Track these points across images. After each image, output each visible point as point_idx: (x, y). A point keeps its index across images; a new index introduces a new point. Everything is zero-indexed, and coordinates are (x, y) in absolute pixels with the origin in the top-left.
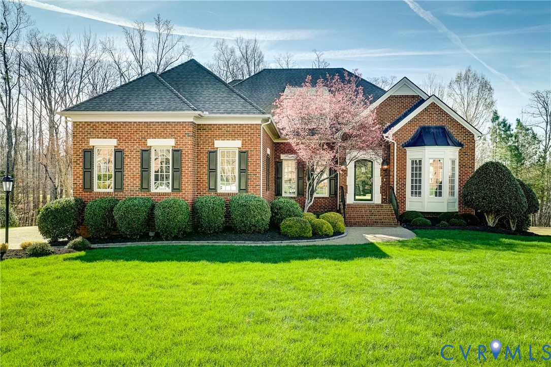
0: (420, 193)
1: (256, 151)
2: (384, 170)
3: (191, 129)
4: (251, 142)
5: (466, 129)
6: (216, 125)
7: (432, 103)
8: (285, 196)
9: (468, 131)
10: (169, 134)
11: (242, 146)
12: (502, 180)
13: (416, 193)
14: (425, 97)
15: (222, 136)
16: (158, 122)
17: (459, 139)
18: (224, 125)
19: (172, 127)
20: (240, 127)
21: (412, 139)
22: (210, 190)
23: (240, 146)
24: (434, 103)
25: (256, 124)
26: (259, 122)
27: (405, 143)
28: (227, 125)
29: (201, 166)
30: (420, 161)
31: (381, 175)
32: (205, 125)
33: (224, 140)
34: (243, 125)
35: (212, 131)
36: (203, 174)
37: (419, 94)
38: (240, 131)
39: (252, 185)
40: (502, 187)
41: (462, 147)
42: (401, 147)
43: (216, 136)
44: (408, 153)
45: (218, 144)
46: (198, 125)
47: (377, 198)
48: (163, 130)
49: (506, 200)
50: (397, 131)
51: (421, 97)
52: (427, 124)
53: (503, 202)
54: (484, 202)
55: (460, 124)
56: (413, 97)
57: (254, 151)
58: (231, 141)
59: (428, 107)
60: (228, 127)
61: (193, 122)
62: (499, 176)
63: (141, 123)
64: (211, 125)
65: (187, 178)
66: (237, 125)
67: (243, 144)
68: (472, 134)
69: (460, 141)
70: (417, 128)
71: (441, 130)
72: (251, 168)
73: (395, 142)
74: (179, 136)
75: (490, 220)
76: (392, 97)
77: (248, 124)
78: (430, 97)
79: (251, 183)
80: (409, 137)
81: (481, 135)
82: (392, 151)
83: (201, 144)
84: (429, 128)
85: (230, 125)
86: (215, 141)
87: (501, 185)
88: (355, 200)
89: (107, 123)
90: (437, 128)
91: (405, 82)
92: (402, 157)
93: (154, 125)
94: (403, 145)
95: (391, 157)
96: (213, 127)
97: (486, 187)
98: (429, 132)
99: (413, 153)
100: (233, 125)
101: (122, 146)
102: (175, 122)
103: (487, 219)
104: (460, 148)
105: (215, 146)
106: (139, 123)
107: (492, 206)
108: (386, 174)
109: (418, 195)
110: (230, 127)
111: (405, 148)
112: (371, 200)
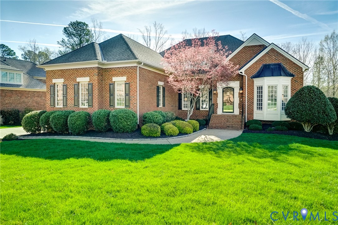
0: (262, 108)
1: (134, 82)
2: (241, 94)
3: (97, 71)
4: (131, 77)
5: (296, 64)
6: (113, 68)
7: (271, 49)
8: (184, 110)
9: (298, 65)
10: (87, 74)
11: (127, 80)
12: (312, 99)
13: (259, 108)
14: (267, 45)
15: (116, 74)
16: (82, 68)
17: (291, 71)
18: (118, 68)
19: (88, 71)
20: (125, 69)
21: (258, 73)
22: (111, 106)
23: (126, 80)
24: (273, 49)
25: (134, 66)
26: (135, 65)
27: (253, 76)
28: (119, 68)
29: (106, 92)
30: (262, 87)
31: (239, 97)
32: (108, 68)
33: (117, 77)
34: (127, 67)
35: (111, 72)
36: (107, 97)
37: (264, 44)
38: (126, 71)
39: (132, 103)
40: (312, 104)
41: (294, 77)
42: (250, 79)
43: (114, 74)
44: (255, 82)
45: (114, 79)
46: (105, 69)
47: (237, 112)
48: (83, 72)
49: (315, 113)
50: (248, 68)
51: (265, 46)
52: (268, 62)
53: (313, 115)
54: (298, 115)
55: (292, 61)
56: (260, 46)
57: (133, 83)
58: (121, 77)
59: (268, 51)
60: (119, 69)
61: (98, 67)
62: (311, 96)
63: (74, 69)
64: (111, 68)
65: (96, 99)
66: (124, 67)
67: (127, 79)
68: (301, 68)
69: (292, 73)
70: (261, 66)
71: (277, 66)
72: (131, 93)
73: (246, 76)
74: (92, 75)
75: (306, 127)
76: (246, 47)
77: (129, 67)
78: (270, 44)
79: (131, 102)
80: (255, 72)
81: (307, 68)
82: (244, 81)
83: (106, 80)
84: (269, 65)
85: (120, 67)
86: (113, 78)
87: (311, 102)
88: (223, 112)
89: (60, 70)
90: (275, 65)
91: (255, 36)
92: (251, 85)
93: (80, 70)
94: (251, 77)
95: (244, 85)
96: (112, 70)
97: (300, 103)
98: (269, 68)
99: (257, 82)
100: (122, 67)
101: (67, 83)
102: (89, 68)
103: (304, 126)
104: (292, 77)
105: (113, 80)
106: (73, 69)
107: (303, 118)
108: (241, 95)
109: (260, 109)
110: (120, 69)
111: (253, 79)
112: (233, 112)
